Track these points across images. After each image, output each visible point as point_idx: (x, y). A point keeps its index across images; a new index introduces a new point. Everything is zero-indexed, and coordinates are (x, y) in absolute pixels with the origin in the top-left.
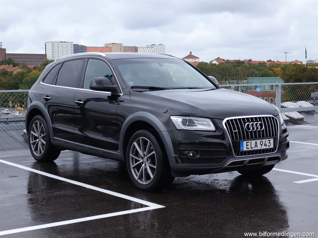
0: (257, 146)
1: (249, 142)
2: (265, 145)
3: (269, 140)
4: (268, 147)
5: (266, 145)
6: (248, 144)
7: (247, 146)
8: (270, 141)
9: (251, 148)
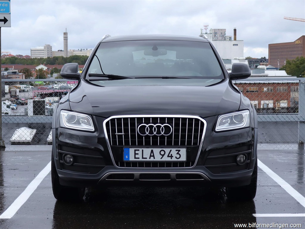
0: (153, 156)
1: (139, 150)
2: (168, 156)
3: (176, 150)
4: (174, 159)
5: (172, 157)
6: (137, 152)
7: (136, 155)
8: (179, 151)
9: (143, 158)
